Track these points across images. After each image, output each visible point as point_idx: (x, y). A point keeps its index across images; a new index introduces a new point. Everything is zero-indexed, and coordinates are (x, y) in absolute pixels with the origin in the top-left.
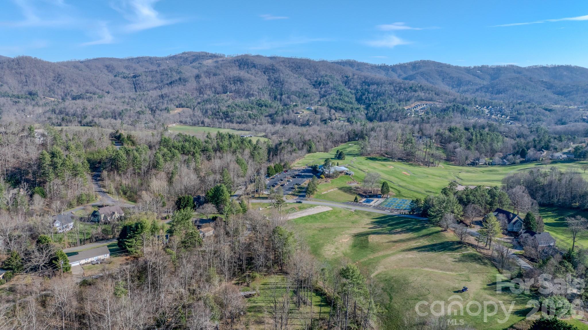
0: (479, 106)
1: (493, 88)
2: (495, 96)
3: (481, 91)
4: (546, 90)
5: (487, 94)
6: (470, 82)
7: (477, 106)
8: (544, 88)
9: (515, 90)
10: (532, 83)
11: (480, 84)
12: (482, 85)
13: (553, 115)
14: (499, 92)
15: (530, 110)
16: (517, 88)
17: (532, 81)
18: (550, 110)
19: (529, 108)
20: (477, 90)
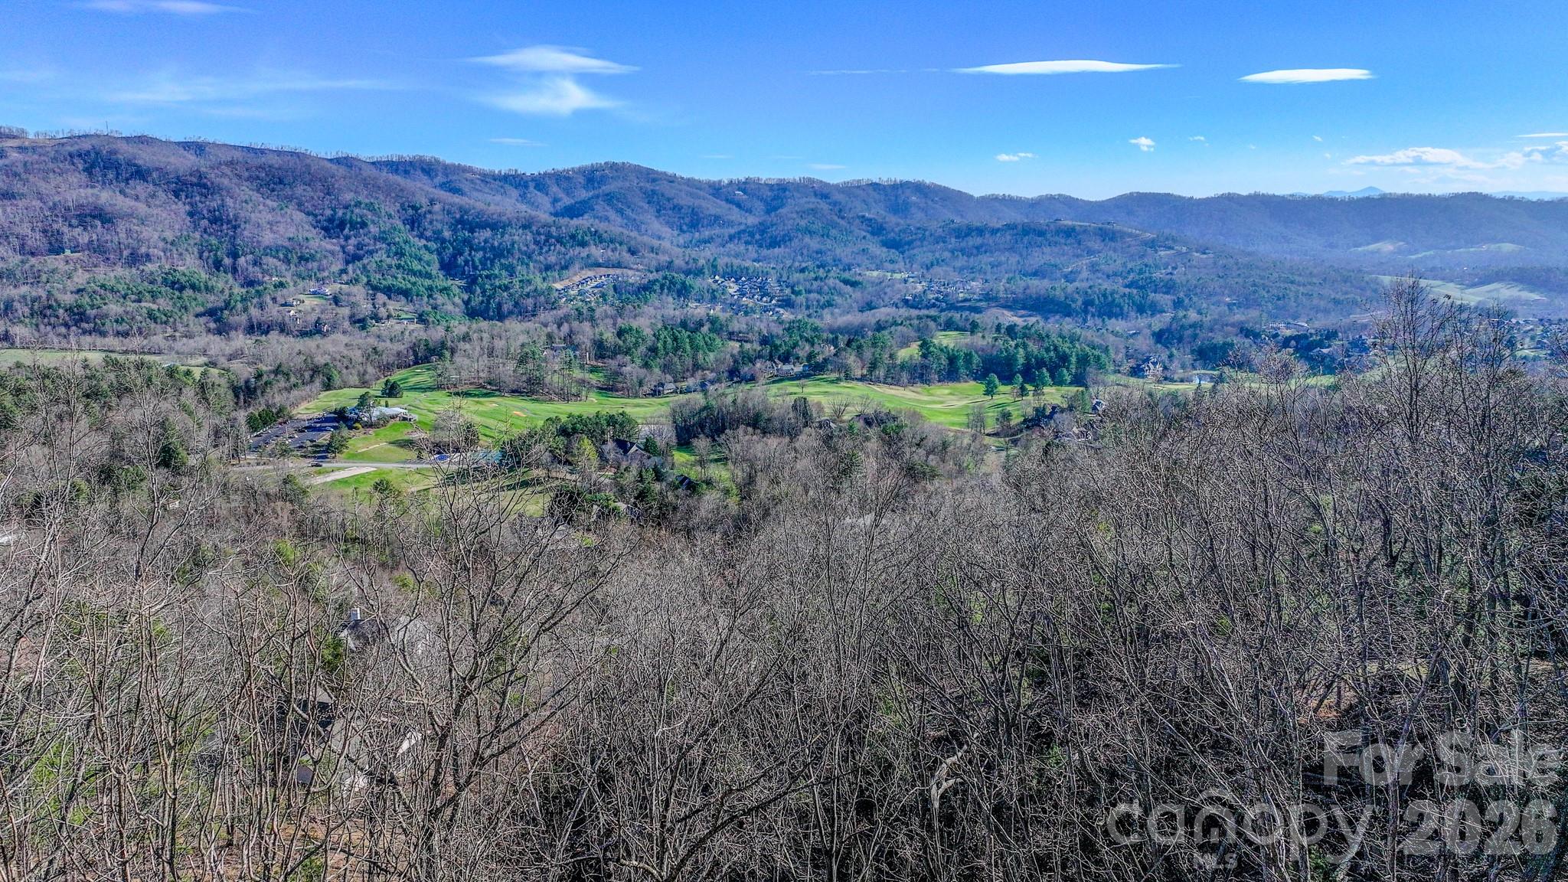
0: (723, 277)
1: (762, 232)
2: (765, 252)
3: (739, 239)
4: (868, 236)
5: (750, 247)
6: (717, 218)
7: (717, 277)
8: (864, 234)
9: (807, 239)
10: (842, 222)
11: (740, 224)
12: (742, 227)
13: (857, 294)
14: (774, 243)
15: (816, 284)
16: (810, 232)
17: (843, 218)
18: (854, 284)
19: (816, 279)
20: (731, 238)
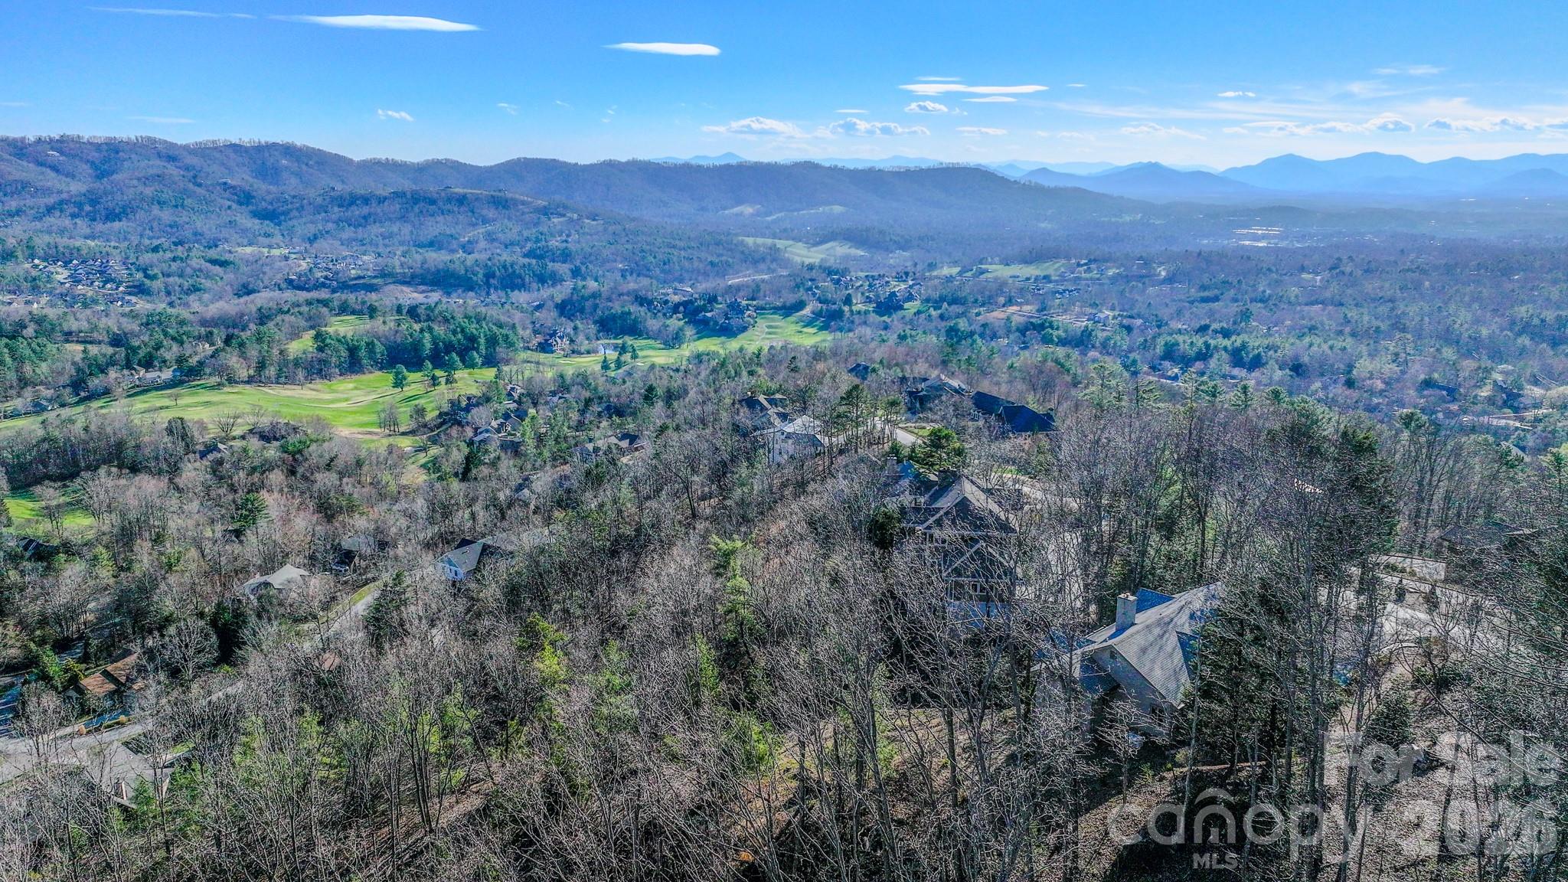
0: (45, 259)
1: (94, 202)
2: (99, 227)
3: (61, 211)
4: (234, 206)
5: (78, 221)
6: (25, 185)
7: (37, 261)
8: (229, 203)
9: (156, 210)
10: (198, 190)
11: (60, 192)
12: (64, 196)
13: (230, 276)
14: (111, 216)
15: (174, 266)
16: (159, 203)
17: (200, 185)
18: (223, 264)
19: (174, 259)
20: (50, 210)
